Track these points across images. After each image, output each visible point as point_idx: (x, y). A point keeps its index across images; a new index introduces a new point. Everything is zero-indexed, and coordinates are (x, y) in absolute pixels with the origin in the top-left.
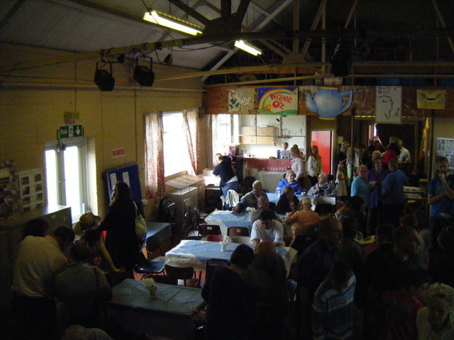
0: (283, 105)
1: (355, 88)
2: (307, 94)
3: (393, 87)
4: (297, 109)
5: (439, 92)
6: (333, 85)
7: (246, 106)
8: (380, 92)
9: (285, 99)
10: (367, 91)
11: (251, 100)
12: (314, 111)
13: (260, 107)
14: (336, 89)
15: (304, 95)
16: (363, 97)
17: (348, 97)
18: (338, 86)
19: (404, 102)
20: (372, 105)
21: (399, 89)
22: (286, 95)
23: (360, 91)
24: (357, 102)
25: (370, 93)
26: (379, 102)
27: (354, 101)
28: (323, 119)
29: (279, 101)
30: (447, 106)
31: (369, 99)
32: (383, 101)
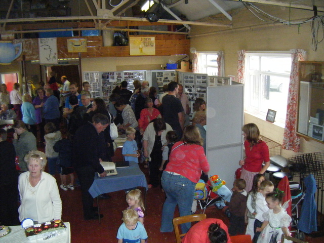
1: (23, 40)
3: (50, 39)
5: (82, 40)
6: (8, 39)
8: (42, 43)
10: (32, 42)
14: (10, 42)
16: (30, 47)
17: (19, 47)
18: (12, 40)
19: (59, 48)
20: (36, 52)
21: (55, 40)
23: (27, 43)
24: (26, 51)
25: (34, 44)
26: (41, 49)
27: (23, 50)
28: (2, 64)
30: (88, 50)
31: (34, 48)
32: (44, 49)
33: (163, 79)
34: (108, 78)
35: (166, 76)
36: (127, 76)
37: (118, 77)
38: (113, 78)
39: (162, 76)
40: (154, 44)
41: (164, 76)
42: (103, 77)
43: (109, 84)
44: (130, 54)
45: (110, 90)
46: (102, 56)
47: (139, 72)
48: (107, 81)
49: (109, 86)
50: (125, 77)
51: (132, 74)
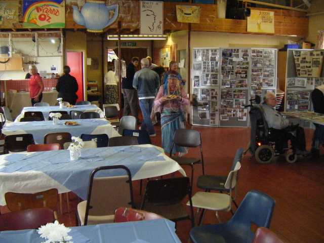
0: (50, 18)
1: (121, 2)
2: (74, 7)
3: (155, 2)
4: (64, 22)
5: (195, 7)
7: (10, 19)
8: (144, 6)
9: (52, 11)
10: (132, 5)
11: (15, 13)
12: (82, 24)
13: (26, 20)
14: (103, 2)
15: (71, 9)
16: (129, 11)
17: (114, 10)
19: (165, 15)
20: (137, 18)
21: (161, 4)
22: (52, 8)
23: (125, 5)
24: (123, 15)
25: (134, 7)
26: (143, 15)
27: (120, 15)
28: (91, 31)
29: (45, 13)
30: (201, 20)
31: (134, 13)
32: (147, 15)
33: (300, 59)
34: (231, 55)
35: (304, 57)
36: (255, 54)
37: (244, 55)
38: (237, 56)
39: (299, 56)
40: (273, 21)
41: (302, 56)
42: (224, 54)
43: (231, 63)
44: (247, 30)
45: (233, 72)
46: (215, 29)
47: (269, 50)
48: (228, 61)
49: (231, 66)
50: (253, 56)
51: (261, 52)
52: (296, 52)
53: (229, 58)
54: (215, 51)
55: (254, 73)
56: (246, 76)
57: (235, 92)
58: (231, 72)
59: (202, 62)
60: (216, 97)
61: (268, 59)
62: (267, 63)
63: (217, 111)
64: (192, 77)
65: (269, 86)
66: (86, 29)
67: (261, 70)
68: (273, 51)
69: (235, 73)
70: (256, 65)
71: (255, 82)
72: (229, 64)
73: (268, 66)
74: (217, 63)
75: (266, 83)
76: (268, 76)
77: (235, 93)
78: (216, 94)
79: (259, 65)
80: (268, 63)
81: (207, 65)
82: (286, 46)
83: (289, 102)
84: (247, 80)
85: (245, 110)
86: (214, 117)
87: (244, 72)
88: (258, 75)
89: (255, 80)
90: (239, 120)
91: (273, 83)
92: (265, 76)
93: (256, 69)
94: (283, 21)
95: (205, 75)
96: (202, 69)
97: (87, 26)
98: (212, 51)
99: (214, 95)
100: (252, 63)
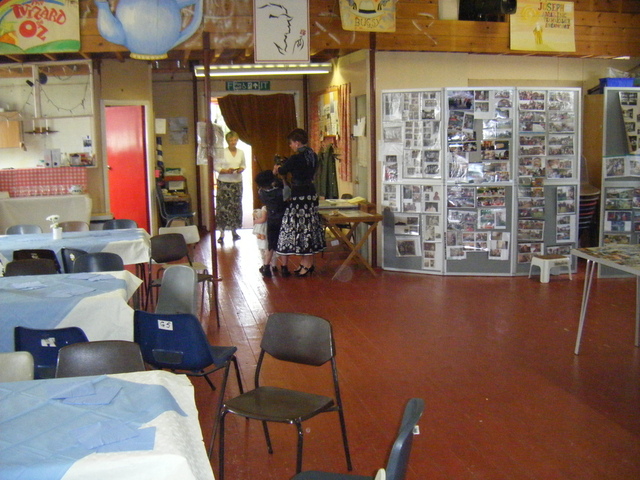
0: (45, 30)
2: (100, 3)
4: (77, 37)
9: (49, 15)
12: (119, 41)
15: (94, 7)
16: (228, 8)
17: (194, 7)
19: (313, 17)
20: (246, 24)
22: (51, 6)
24: (214, 19)
27: (206, 17)
28: (139, 57)
29: (34, 20)
30: (399, 25)
31: (240, 12)
32: (271, 16)
33: (636, 111)
34: (469, 105)
36: (527, 102)
37: (501, 104)
38: (485, 107)
39: (635, 103)
40: (572, 23)
43: (470, 125)
44: (509, 47)
45: (474, 144)
46: (434, 46)
47: (562, 90)
48: (463, 118)
49: (471, 131)
50: (523, 106)
51: (542, 97)
52: (627, 94)
53: (466, 113)
54: (433, 96)
55: (526, 147)
56: (507, 153)
57: (480, 191)
58: (470, 146)
59: (404, 124)
60: (436, 205)
61: (558, 112)
62: (555, 123)
63: (439, 236)
64: (381, 158)
65: (562, 176)
66: (129, 53)
67: (543, 139)
68: (572, 95)
69: (479, 148)
70: (529, 128)
71: (527, 167)
72: (466, 126)
73: (558, 130)
74: (437, 124)
75: (555, 170)
76: (559, 153)
77: (482, 195)
78: (436, 197)
79: (536, 128)
80: (558, 123)
81: (413, 128)
82: (604, 82)
83: (610, 214)
84: (508, 163)
85: (504, 233)
86: (431, 252)
87: (502, 145)
88: (535, 152)
89: (529, 164)
90: (490, 258)
91: (572, 170)
92: (552, 153)
93: (531, 136)
94: (597, 24)
95: (410, 153)
96: (404, 139)
97: (131, 46)
98: (425, 96)
99: (431, 200)
100: (521, 122)
